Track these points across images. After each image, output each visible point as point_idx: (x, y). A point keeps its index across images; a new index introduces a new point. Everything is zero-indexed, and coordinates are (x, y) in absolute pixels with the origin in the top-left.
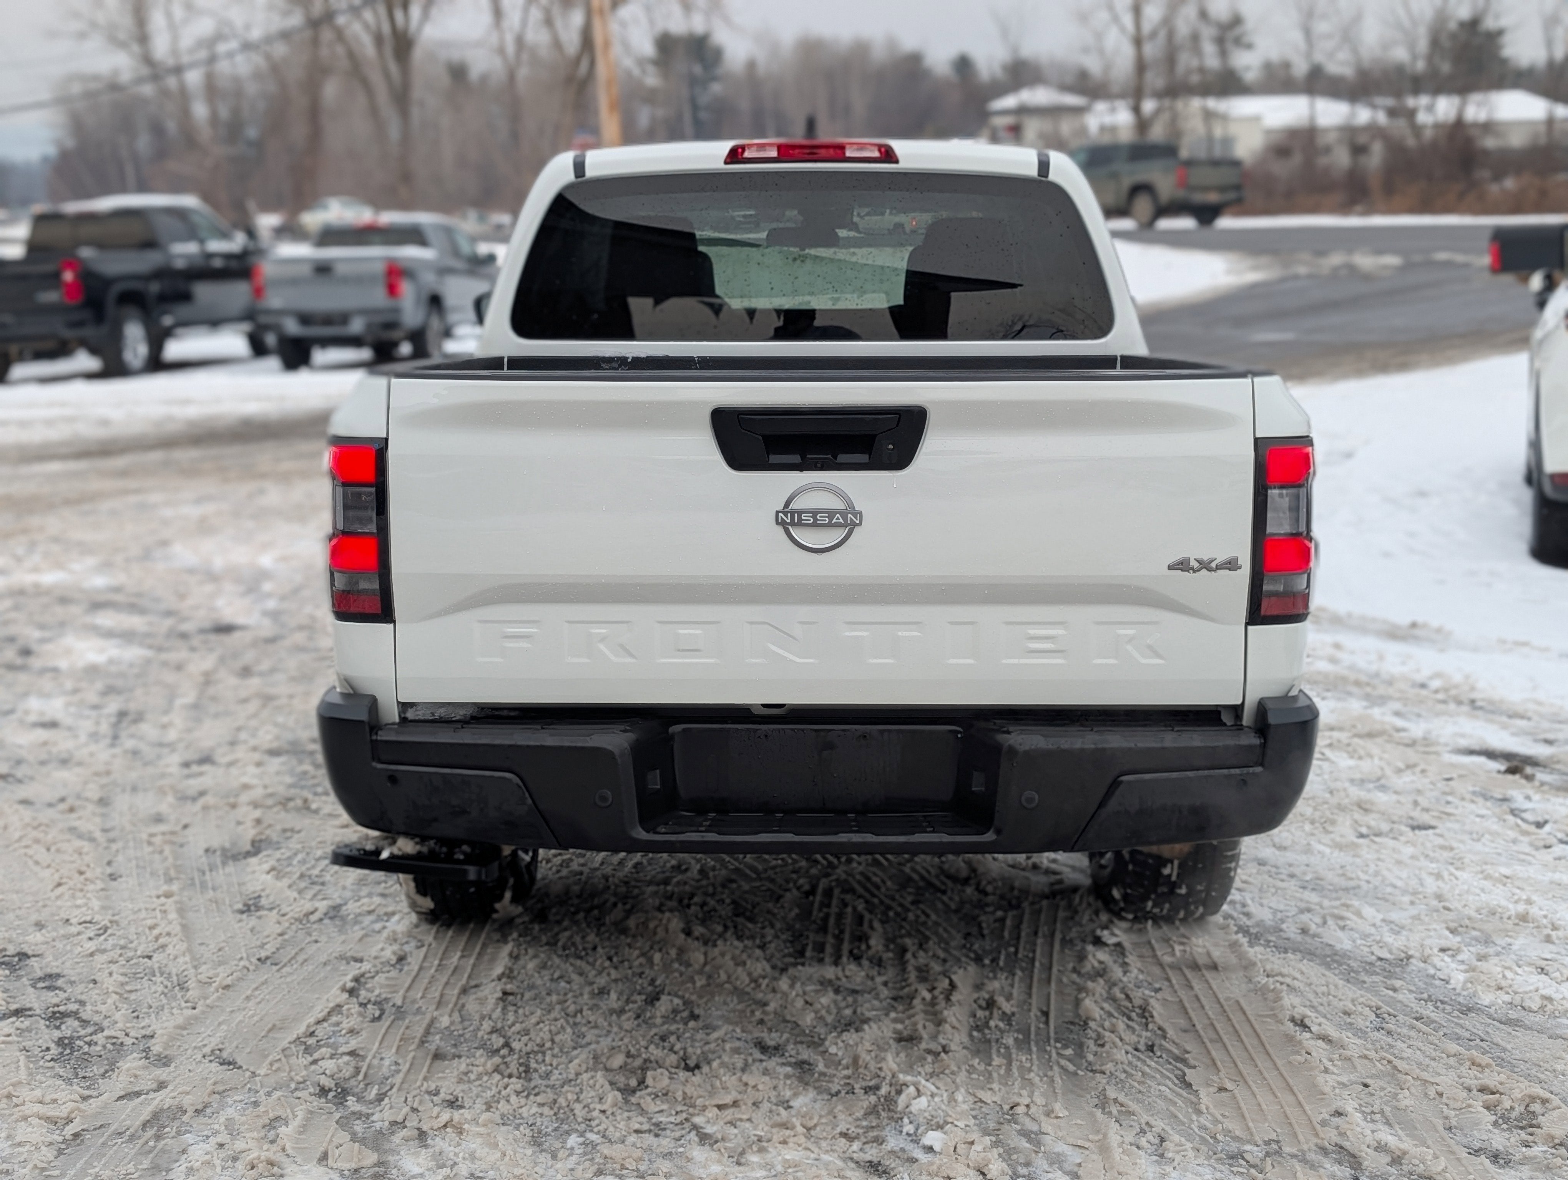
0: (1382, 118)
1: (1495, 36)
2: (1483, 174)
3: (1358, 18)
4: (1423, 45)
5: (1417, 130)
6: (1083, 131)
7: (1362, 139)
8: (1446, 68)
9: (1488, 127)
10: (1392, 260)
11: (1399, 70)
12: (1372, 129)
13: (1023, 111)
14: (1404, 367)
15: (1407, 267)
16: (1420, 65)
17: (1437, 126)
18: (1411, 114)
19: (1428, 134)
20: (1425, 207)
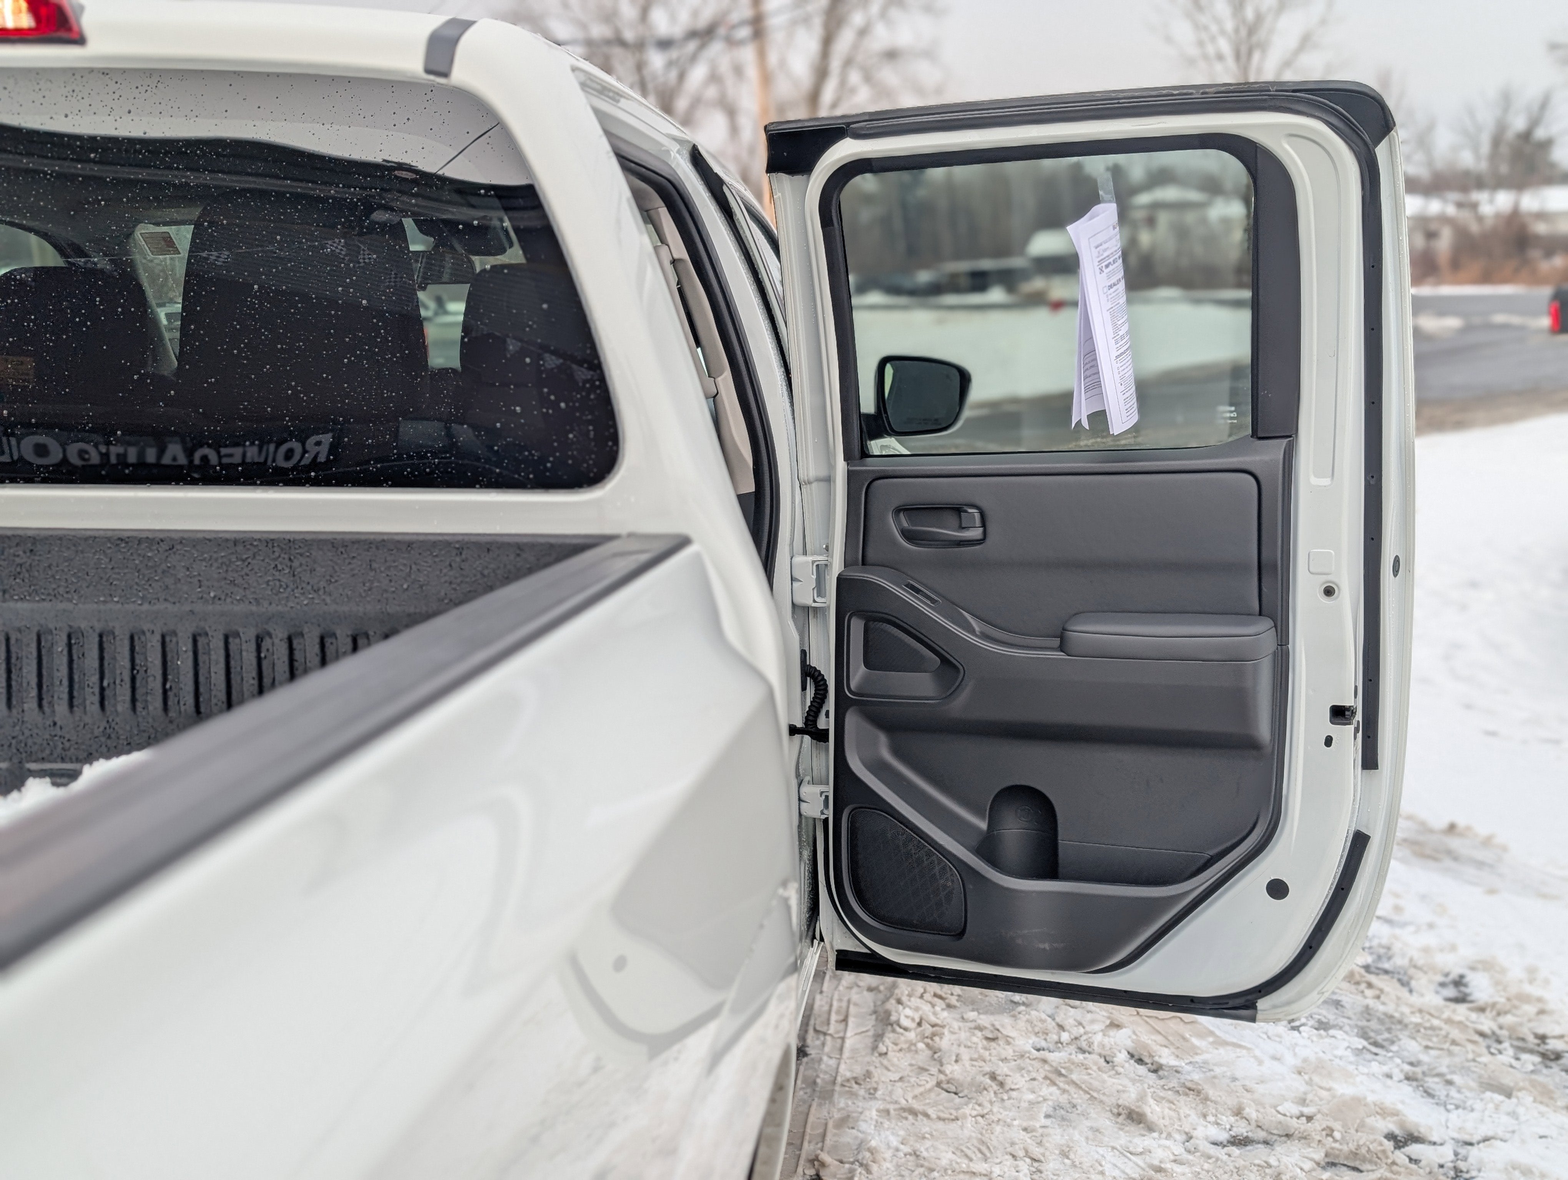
0: (1451, 210)
1: (1546, 145)
2: (1535, 254)
3: (1431, 127)
4: (1485, 148)
5: (1480, 219)
6: (1204, 221)
7: (1433, 226)
8: (1504, 169)
9: (1542, 216)
10: (1453, 323)
11: (1467, 174)
12: (1444, 219)
13: (1156, 206)
14: (1460, 425)
15: (1467, 329)
16: (1483, 166)
17: (1498, 216)
18: (1474, 206)
19: (1489, 223)
20: (1486, 278)
